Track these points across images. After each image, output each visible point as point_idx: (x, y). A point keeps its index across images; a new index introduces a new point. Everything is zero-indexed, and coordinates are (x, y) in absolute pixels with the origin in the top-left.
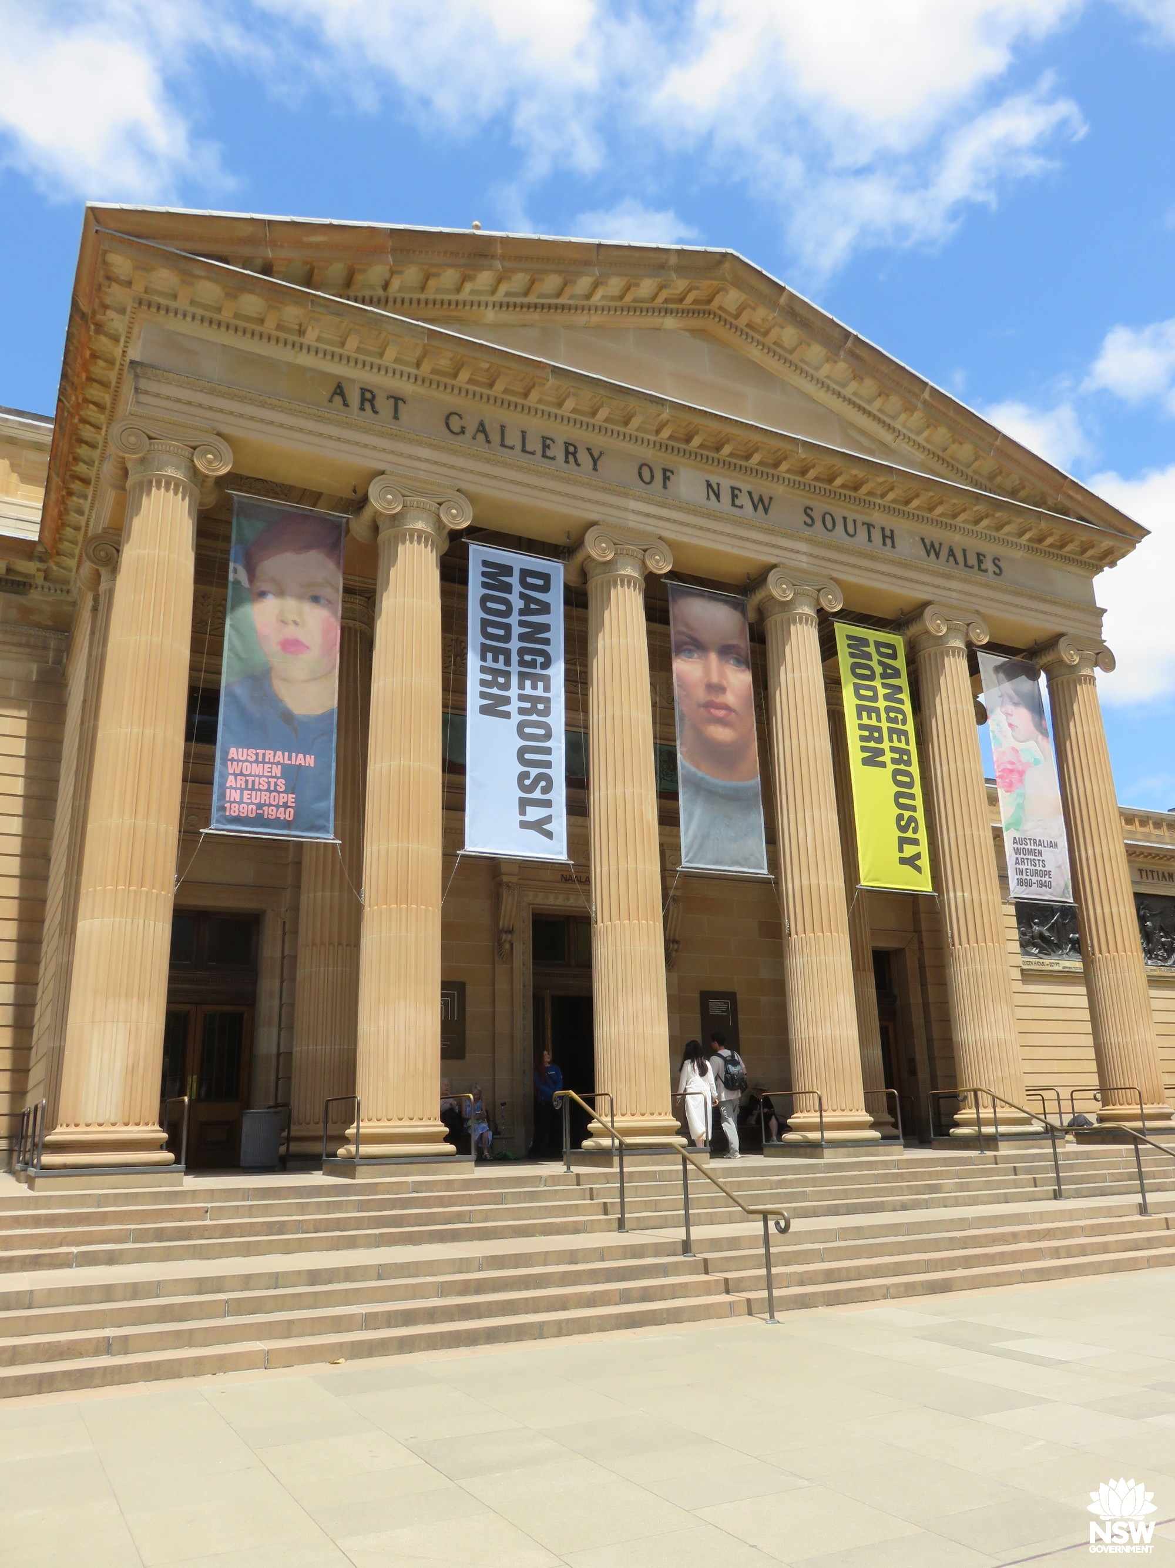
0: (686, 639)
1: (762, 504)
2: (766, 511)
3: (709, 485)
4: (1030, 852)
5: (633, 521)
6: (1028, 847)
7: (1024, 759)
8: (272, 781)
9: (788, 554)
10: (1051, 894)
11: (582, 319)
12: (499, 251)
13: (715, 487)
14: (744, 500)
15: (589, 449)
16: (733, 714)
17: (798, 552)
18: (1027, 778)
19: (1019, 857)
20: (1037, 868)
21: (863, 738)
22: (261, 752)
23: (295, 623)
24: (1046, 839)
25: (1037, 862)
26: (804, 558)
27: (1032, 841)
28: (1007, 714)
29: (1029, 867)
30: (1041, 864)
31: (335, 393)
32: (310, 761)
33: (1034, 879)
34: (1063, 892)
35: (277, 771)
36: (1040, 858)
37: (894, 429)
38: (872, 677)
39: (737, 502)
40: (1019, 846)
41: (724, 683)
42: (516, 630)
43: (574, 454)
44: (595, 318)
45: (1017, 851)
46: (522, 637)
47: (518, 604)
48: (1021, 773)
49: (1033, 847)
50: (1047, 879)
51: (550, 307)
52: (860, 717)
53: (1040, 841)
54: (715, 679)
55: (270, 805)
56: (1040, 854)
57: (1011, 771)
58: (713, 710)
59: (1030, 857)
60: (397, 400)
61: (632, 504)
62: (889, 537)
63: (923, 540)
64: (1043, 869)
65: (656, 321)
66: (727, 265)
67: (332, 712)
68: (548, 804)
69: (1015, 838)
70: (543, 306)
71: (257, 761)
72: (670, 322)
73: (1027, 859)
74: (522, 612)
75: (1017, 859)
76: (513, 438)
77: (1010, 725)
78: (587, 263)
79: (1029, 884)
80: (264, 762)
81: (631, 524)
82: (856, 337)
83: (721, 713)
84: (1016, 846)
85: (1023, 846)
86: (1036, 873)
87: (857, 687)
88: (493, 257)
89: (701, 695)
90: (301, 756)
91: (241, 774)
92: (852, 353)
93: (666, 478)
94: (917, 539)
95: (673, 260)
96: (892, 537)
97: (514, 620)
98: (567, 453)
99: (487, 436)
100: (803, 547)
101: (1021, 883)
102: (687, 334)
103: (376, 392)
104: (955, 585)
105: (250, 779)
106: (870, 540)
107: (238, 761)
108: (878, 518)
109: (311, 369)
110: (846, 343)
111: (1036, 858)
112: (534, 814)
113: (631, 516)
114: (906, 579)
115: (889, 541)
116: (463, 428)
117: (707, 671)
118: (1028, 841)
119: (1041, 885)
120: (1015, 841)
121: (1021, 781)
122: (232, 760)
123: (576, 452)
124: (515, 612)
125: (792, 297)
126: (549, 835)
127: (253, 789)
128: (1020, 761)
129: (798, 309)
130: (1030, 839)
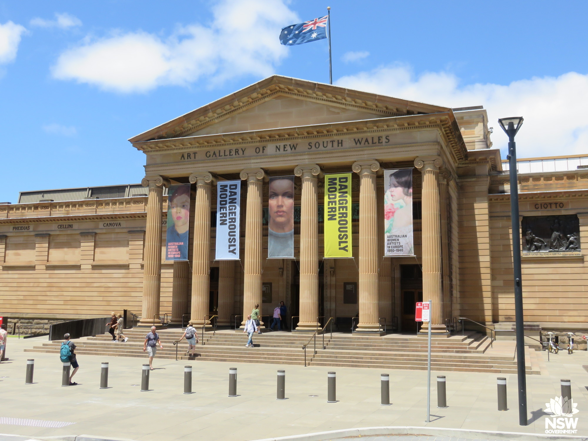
0: (273, 193)
1: (294, 147)
2: (295, 149)
3: (277, 147)
4: (394, 240)
5: (253, 166)
6: (393, 238)
7: (395, 207)
8: (176, 249)
9: (301, 161)
10: (403, 253)
11: (241, 110)
12: (210, 108)
13: (279, 147)
14: (288, 148)
15: (242, 149)
16: (285, 213)
17: (305, 159)
18: (395, 214)
19: (389, 242)
20: (397, 245)
21: (329, 212)
22: (174, 243)
23: (179, 213)
24: (401, 234)
25: (396, 243)
26: (307, 160)
27: (395, 236)
28: (391, 192)
29: (393, 245)
30: (398, 243)
31: (182, 157)
32: (182, 243)
33: (395, 249)
34: (409, 251)
35: (177, 247)
36: (398, 241)
37: (344, 104)
38: (335, 191)
39: (286, 149)
40: (389, 238)
41: (283, 204)
42: (228, 201)
43: (238, 152)
44: (244, 109)
45: (388, 240)
46: (230, 203)
47: (228, 194)
48: (393, 213)
49: (395, 238)
50: (401, 248)
51: (230, 112)
52: (329, 205)
53: (398, 235)
54: (280, 204)
55: (176, 254)
56: (398, 240)
57: (390, 212)
58: (278, 213)
59: (393, 242)
60: (195, 153)
61: (253, 161)
62: (340, 143)
63: (355, 139)
64: (399, 245)
65: (263, 101)
66: (275, 79)
67: (187, 232)
68: (235, 245)
69: (388, 236)
70: (228, 113)
71: (173, 245)
72: (267, 99)
73: (392, 243)
74: (230, 196)
75: (388, 243)
76: (222, 153)
77: (392, 196)
78: (233, 99)
79: (393, 251)
80: (174, 245)
81: (252, 167)
82: (318, 84)
83: (281, 213)
84: (388, 238)
85: (391, 238)
86: (396, 247)
87: (329, 195)
88: (209, 109)
89: (275, 209)
90: (181, 243)
91: (171, 248)
92: (319, 88)
93: (263, 149)
94: (352, 140)
95: (257, 86)
96: (342, 143)
97: (227, 199)
98: (236, 152)
99: (216, 155)
100: (306, 157)
101: (389, 251)
102: (274, 99)
103: (190, 153)
104: (366, 152)
105: (172, 249)
106: (333, 146)
107: (170, 245)
108: (336, 138)
109: (177, 153)
110: (316, 86)
111: (396, 242)
112: (232, 248)
113: (252, 165)
114: (345, 156)
115: (340, 145)
116: (210, 155)
117: (278, 202)
118: (393, 236)
119: (398, 250)
120: (388, 237)
121: (393, 215)
122: (169, 245)
123: (238, 151)
124: (228, 196)
125: (295, 80)
126: (235, 253)
127: (173, 251)
128: (394, 208)
129: (298, 82)
130: (394, 236)
